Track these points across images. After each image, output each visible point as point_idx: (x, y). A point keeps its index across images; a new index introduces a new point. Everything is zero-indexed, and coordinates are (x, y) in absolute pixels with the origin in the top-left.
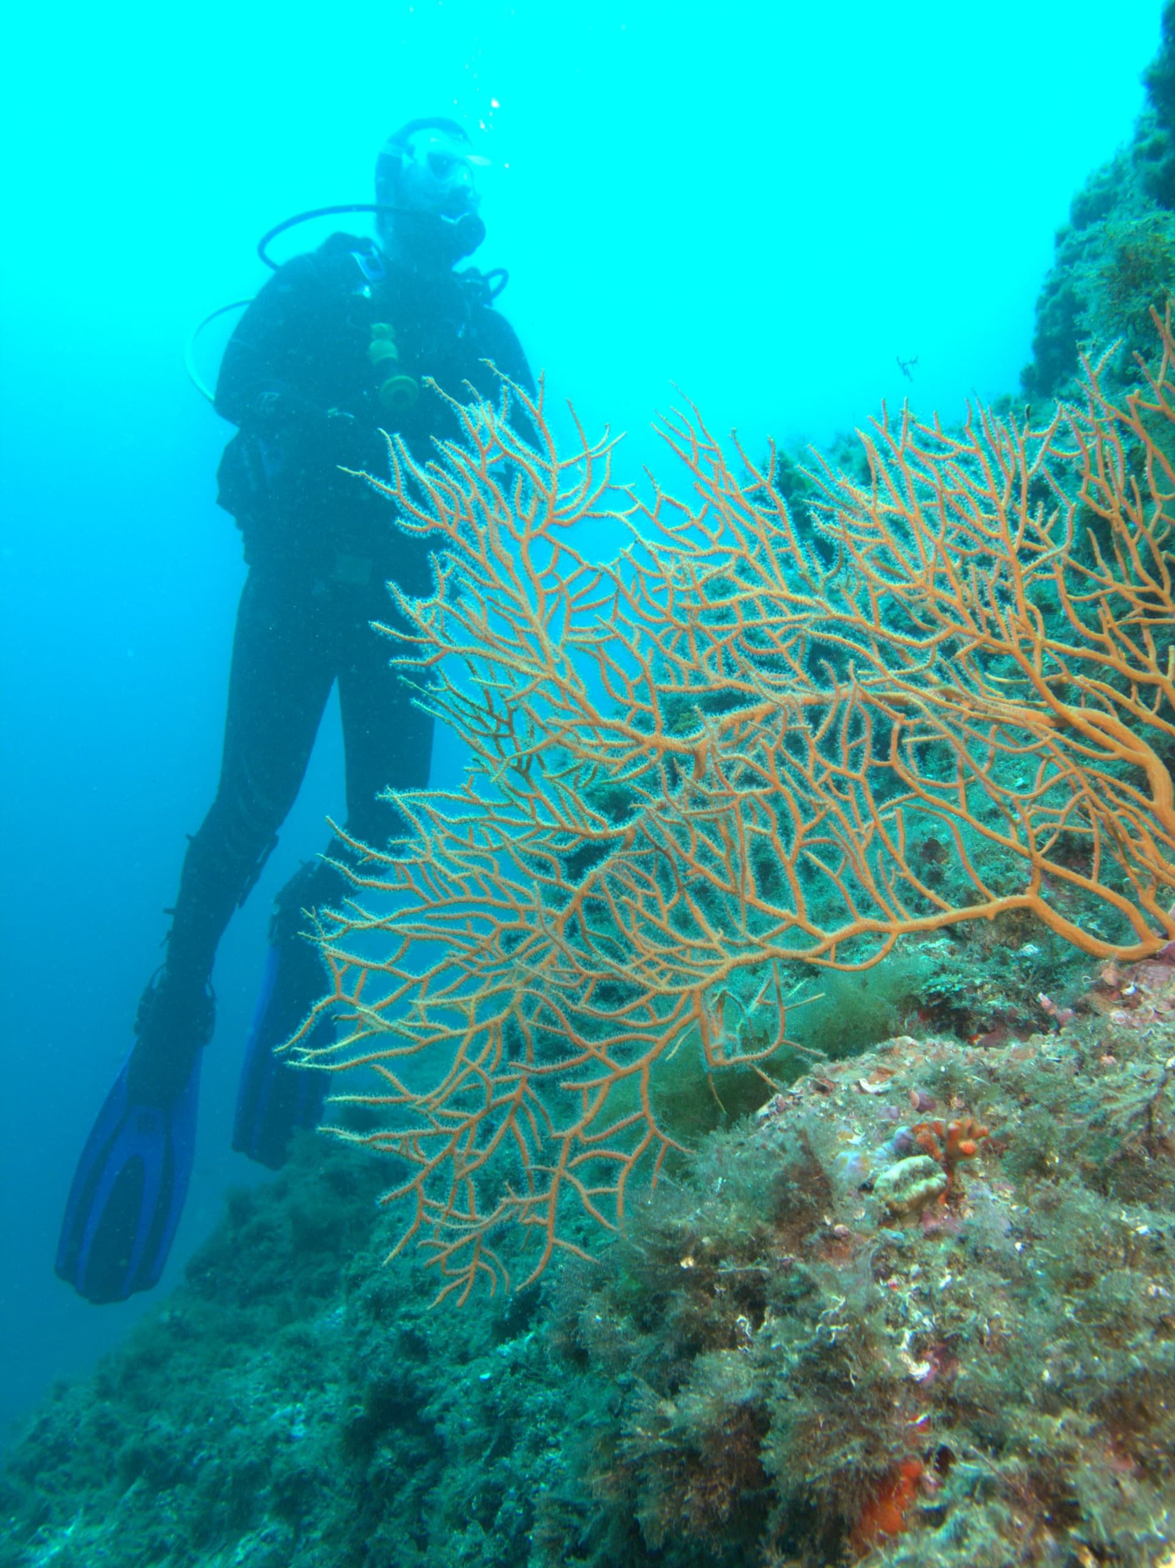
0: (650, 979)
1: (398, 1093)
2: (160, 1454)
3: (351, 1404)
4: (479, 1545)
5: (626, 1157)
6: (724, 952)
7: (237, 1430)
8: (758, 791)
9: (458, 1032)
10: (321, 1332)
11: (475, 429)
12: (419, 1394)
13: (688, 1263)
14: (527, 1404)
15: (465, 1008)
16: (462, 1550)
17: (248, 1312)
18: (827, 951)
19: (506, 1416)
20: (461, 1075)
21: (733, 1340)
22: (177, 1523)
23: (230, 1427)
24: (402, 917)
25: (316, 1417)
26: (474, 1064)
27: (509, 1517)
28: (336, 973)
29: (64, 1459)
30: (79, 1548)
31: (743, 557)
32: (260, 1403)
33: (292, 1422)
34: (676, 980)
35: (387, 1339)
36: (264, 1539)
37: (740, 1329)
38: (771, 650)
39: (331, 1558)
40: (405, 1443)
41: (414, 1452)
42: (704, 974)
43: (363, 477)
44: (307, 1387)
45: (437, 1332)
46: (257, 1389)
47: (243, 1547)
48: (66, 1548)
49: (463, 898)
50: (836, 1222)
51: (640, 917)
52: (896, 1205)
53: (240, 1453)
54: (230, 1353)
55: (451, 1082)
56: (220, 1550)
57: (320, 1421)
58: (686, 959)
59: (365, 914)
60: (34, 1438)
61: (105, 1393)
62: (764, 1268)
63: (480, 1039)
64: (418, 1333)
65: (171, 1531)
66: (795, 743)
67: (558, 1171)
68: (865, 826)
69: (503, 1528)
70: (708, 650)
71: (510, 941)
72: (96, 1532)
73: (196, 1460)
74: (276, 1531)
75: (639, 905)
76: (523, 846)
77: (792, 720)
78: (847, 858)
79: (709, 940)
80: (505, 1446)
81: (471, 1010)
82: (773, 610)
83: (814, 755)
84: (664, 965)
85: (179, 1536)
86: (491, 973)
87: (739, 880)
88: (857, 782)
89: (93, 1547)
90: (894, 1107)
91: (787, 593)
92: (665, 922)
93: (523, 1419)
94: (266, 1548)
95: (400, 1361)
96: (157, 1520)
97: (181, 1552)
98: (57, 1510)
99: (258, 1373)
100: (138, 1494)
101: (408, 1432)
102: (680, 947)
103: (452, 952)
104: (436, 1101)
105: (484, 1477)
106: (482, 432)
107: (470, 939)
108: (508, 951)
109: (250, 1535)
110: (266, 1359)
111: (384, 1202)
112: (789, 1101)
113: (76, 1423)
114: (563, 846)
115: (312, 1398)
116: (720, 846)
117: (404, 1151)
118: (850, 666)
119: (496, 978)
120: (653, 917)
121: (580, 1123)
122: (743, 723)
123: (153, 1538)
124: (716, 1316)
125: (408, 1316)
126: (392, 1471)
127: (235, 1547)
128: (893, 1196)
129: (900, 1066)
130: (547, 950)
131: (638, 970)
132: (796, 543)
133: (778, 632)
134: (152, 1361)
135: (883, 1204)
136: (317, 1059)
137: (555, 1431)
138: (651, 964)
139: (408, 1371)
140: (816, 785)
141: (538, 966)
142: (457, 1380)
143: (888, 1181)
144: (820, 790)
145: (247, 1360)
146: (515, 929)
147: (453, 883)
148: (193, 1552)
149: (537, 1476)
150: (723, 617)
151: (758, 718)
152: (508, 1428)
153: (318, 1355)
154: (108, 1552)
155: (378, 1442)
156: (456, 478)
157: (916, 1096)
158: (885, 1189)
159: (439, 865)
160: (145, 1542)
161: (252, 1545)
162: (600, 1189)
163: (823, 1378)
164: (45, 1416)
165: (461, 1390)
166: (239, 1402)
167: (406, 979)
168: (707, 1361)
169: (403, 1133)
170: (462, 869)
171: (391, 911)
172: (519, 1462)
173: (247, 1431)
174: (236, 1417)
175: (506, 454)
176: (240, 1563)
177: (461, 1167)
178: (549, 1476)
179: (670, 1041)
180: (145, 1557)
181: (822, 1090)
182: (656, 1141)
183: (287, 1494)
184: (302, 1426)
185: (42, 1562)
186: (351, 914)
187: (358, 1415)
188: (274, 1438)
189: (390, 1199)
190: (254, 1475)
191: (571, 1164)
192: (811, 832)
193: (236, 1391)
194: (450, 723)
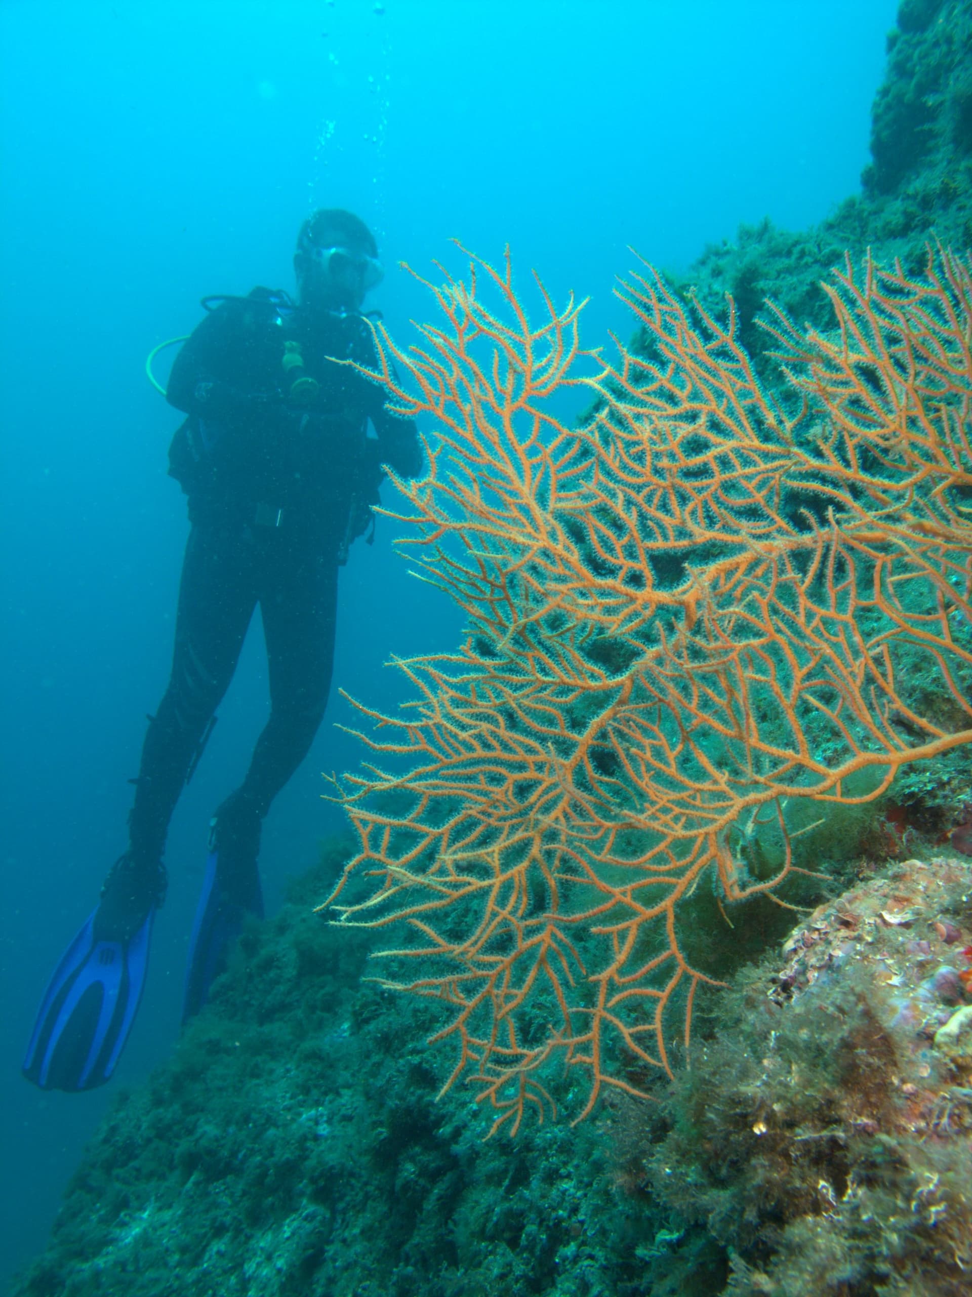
0: (666, 825)
1: (435, 945)
2: (210, 1152)
3: (374, 1128)
4: (509, 1264)
5: (660, 994)
6: (732, 793)
7: (272, 1132)
8: (755, 642)
9: (486, 883)
10: (331, 1046)
11: (451, 309)
12: (432, 1118)
13: (760, 1129)
14: (538, 1141)
15: (489, 859)
16: (496, 1271)
17: (267, 1028)
18: (832, 787)
19: (520, 1151)
20: (494, 923)
21: (817, 1207)
22: (231, 1207)
23: (266, 1130)
24: (420, 777)
25: (336, 1118)
26: (505, 913)
27: (533, 1241)
28: (364, 833)
29: (132, 1157)
30: (155, 1229)
31: (711, 414)
32: (288, 1109)
33: (317, 1123)
34: (689, 825)
35: (398, 1071)
36: (306, 1219)
37: (823, 1196)
38: (750, 500)
39: (371, 1253)
40: (424, 1158)
41: (433, 1165)
42: (716, 816)
43: (350, 365)
44: (325, 1094)
45: (442, 1065)
46: (284, 1097)
47: (289, 1226)
48: (145, 1230)
49: (475, 755)
50: (903, 1081)
51: (649, 767)
52: (960, 1060)
53: (278, 1152)
54: (256, 1066)
55: (484, 932)
56: (270, 1228)
57: (340, 1121)
58: (698, 803)
59: (383, 775)
60: (106, 1141)
61: (159, 1102)
62: (840, 1134)
63: (507, 888)
64: (425, 1065)
65: (227, 1213)
66: (786, 592)
67: (599, 1012)
68: (858, 663)
69: (530, 1248)
70: (690, 506)
71: (523, 790)
72: (167, 1215)
73: (240, 1156)
74: (314, 1212)
75: (648, 754)
76: (526, 702)
77: (782, 572)
78: (844, 699)
79: (715, 782)
80: (521, 1178)
81: (495, 862)
82: (747, 462)
83: (804, 602)
84: (677, 810)
85: (235, 1218)
86: (509, 823)
87: (744, 727)
88: (846, 625)
89: (167, 1228)
90: (923, 942)
91: (757, 443)
92: (672, 770)
93: (536, 1154)
94: (308, 1226)
95: (412, 1089)
96: (215, 1205)
97: (238, 1231)
98: (132, 1198)
99: (283, 1083)
100: (197, 1184)
101: (426, 1149)
102: (691, 792)
103: (468, 805)
104: (473, 950)
105: (507, 1205)
106: (458, 311)
107: (485, 794)
108: (521, 801)
109: (294, 1216)
110: (288, 1071)
111: (431, 1042)
112: (815, 936)
113: (139, 1128)
114: (563, 699)
115: (331, 1102)
116: (720, 694)
117: (445, 995)
118: (830, 512)
119: (514, 829)
120: (662, 766)
121: (614, 966)
122: (730, 573)
123: (214, 1220)
124: (798, 1183)
125: (415, 1052)
126: (416, 1182)
127: (282, 1226)
128: (957, 1051)
129: (914, 891)
130: (559, 797)
131: (654, 817)
132: (758, 393)
133: (754, 482)
134: (194, 1074)
135: (947, 1060)
136: (354, 917)
137: (565, 1164)
138: (665, 810)
139: (421, 1097)
140: (808, 631)
141: (553, 814)
142: (464, 1104)
143: (948, 1035)
144: (813, 636)
145: (272, 1071)
146: (526, 779)
147: (464, 743)
148: (248, 1231)
149: (555, 1204)
150: (702, 472)
151: (743, 568)
152: (522, 1161)
153: (331, 1066)
154: (179, 1232)
155: (401, 1157)
156: (439, 360)
157: (943, 928)
158: (946, 1044)
159: (449, 725)
160: (208, 1223)
161: (295, 1223)
162: (640, 1028)
163: (926, 1258)
164: (112, 1123)
165: (468, 1113)
166: (271, 1109)
167: (427, 834)
168: (796, 1231)
169: (442, 980)
170: (471, 727)
171: (407, 771)
172: (537, 1194)
173: (280, 1132)
174: (270, 1121)
175: (482, 330)
176: (288, 1238)
177: (499, 1007)
178: (565, 1204)
179: (690, 885)
180: (209, 1235)
181: (846, 924)
182: (687, 978)
183: (322, 1183)
184: (325, 1125)
185: (127, 1241)
186: (370, 776)
187: (382, 1137)
188: (304, 1138)
189: (436, 1040)
190: (290, 1169)
191: (610, 1004)
192: (809, 676)
193: (268, 1099)
194: (446, 590)
